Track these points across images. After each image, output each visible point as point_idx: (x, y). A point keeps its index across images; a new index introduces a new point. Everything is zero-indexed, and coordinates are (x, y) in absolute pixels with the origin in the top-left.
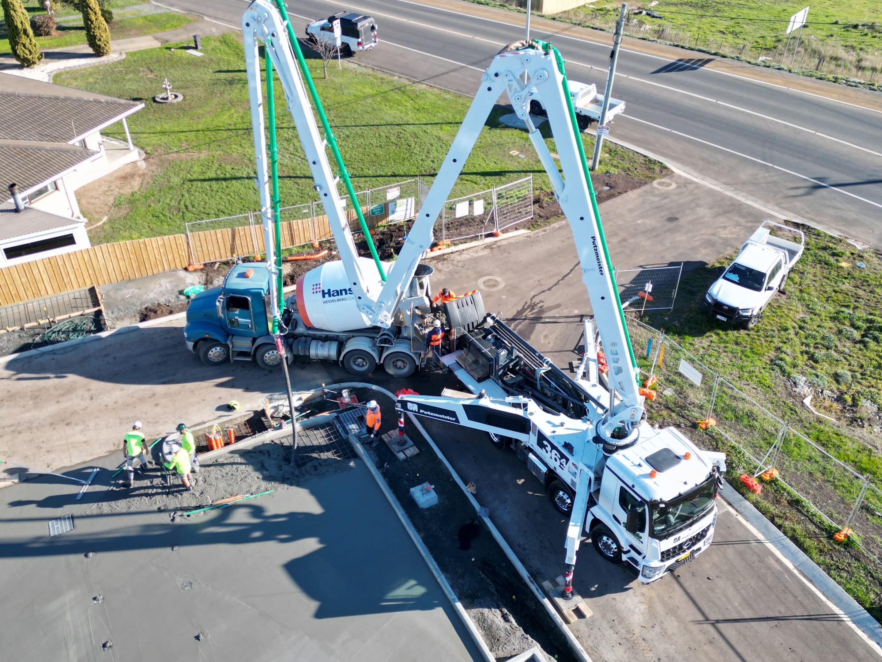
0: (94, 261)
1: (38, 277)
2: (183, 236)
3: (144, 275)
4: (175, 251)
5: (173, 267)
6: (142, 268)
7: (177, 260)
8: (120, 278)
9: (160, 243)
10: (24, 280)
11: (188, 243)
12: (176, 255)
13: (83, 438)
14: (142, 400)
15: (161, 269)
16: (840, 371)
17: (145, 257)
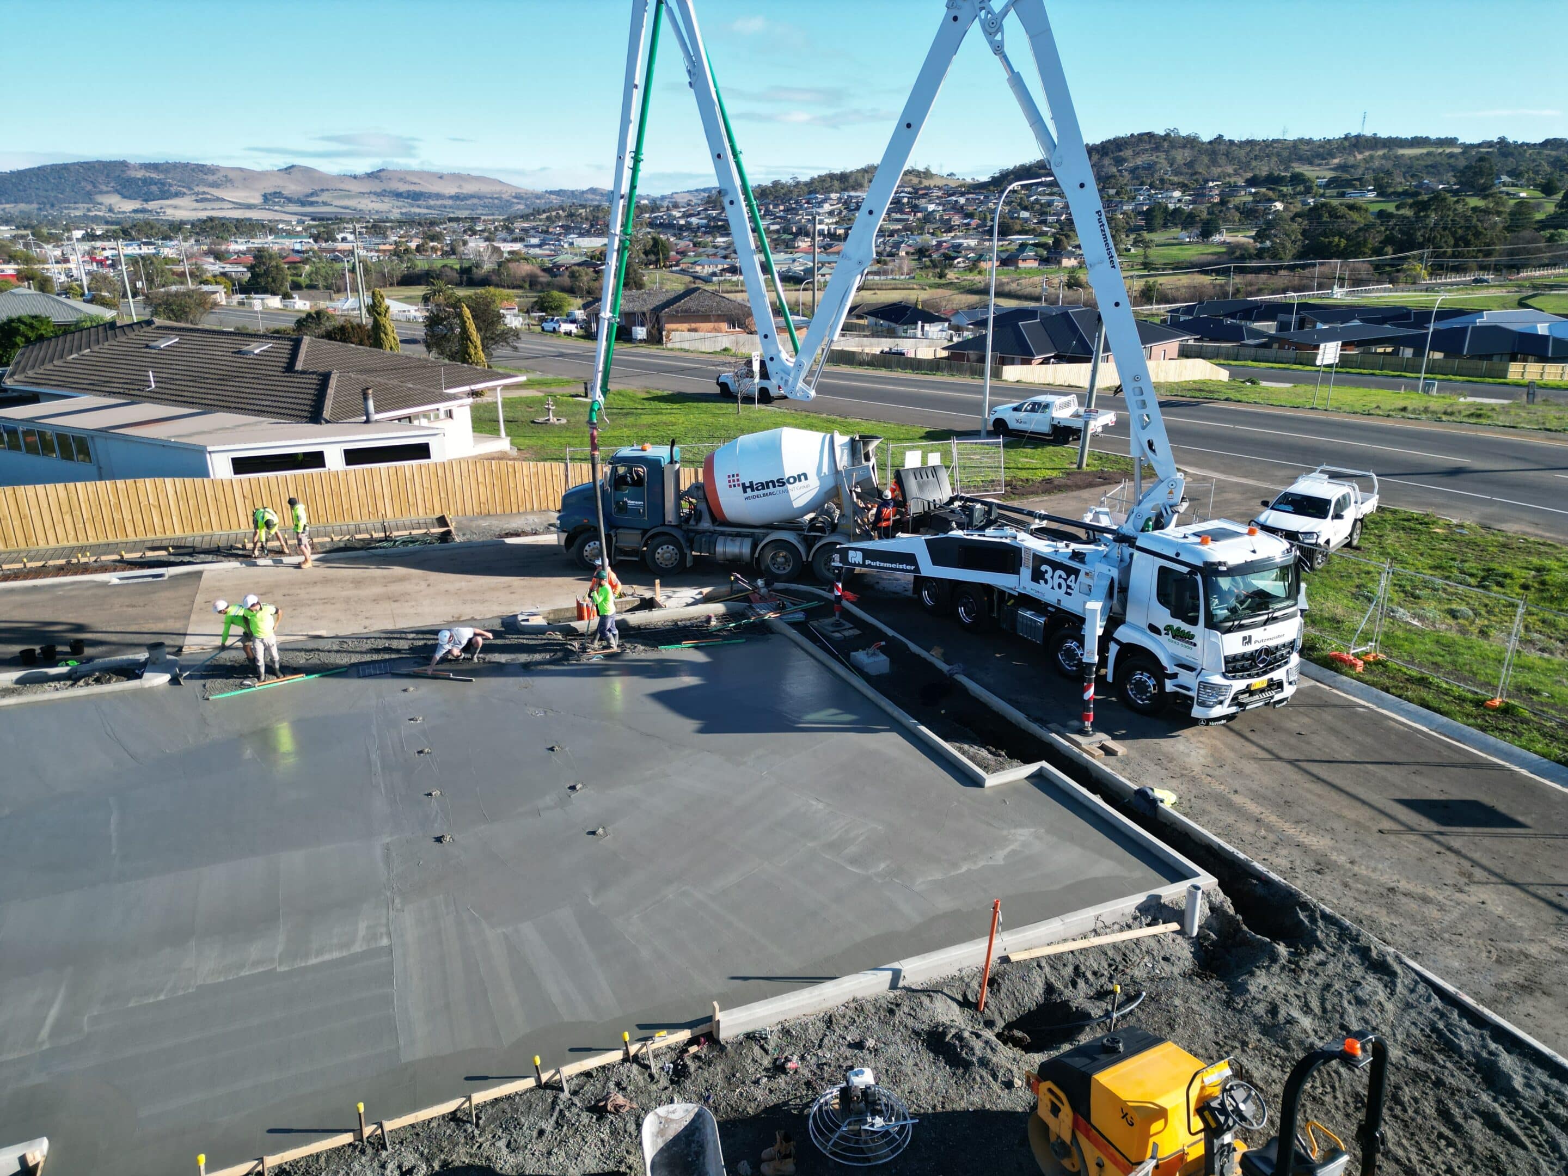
0: (449, 481)
1: (378, 490)
2: (562, 465)
3: (508, 511)
4: (549, 484)
5: (544, 506)
6: (507, 501)
7: (551, 498)
8: (476, 510)
9: (533, 470)
10: (362, 492)
11: (567, 476)
12: (550, 491)
13: (413, 611)
14: (493, 589)
15: (529, 506)
16: (1454, 606)
17: (512, 485)
